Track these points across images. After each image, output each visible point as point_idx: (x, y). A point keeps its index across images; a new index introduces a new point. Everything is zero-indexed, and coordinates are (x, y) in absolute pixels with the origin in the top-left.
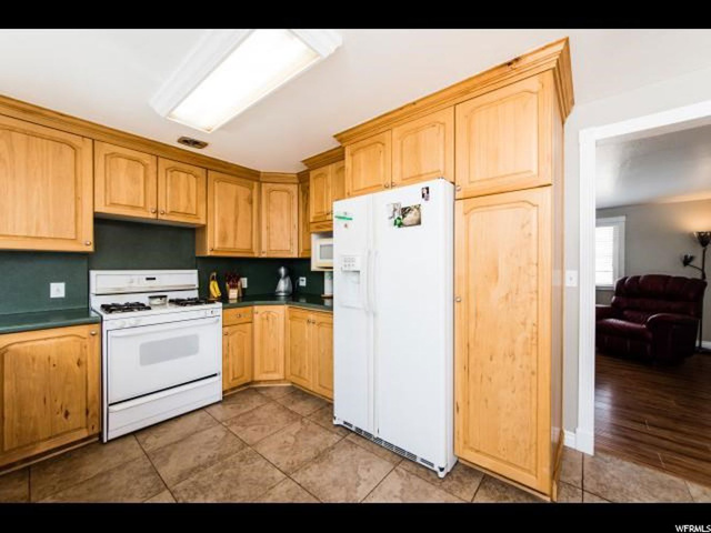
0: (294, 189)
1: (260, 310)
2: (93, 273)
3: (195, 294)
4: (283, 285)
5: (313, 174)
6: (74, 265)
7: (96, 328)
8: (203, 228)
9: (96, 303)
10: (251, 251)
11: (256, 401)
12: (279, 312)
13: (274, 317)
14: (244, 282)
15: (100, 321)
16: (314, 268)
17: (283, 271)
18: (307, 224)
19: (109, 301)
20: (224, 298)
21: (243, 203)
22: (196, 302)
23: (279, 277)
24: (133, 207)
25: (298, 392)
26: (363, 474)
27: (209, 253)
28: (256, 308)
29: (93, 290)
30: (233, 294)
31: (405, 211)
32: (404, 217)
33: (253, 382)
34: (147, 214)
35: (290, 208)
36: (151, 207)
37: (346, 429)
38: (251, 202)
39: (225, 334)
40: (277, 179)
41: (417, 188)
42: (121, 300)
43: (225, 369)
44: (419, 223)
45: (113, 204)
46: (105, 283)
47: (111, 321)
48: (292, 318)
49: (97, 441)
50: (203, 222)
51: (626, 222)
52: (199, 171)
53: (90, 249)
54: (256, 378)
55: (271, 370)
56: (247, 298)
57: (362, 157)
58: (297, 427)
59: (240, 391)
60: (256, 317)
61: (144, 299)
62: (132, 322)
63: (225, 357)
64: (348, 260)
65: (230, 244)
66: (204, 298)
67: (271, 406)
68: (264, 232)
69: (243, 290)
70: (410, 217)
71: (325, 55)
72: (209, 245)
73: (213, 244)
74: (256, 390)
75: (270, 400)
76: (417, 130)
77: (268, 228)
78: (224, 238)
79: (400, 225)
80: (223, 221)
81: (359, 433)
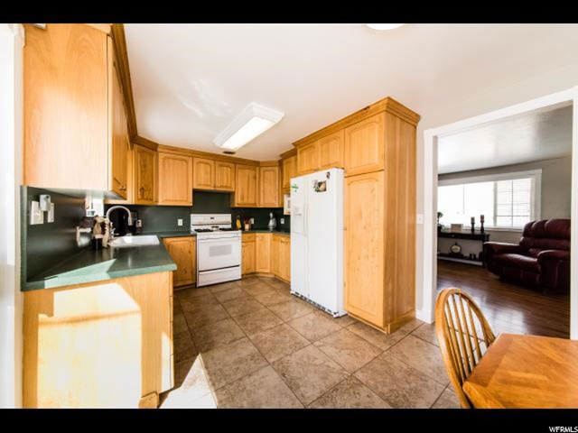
0: (277, 169)
1: (259, 235)
2: (192, 215)
3: (230, 226)
4: (272, 223)
5: (284, 162)
6: (185, 212)
7: (194, 238)
8: (233, 193)
9: (193, 228)
10: (255, 204)
11: (256, 281)
12: (268, 236)
13: (266, 239)
14: (252, 221)
15: (196, 235)
16: (285, 213)
17: (271, 215)
18: (282, 189)
19: (197, 228)
20: (243, 229)
21: (252, 180)
22: (230, 230)
23: (269, 219)
24: (207, 185)
25: (277, 280)
26: (298, 311)
27: (236, 206)
28: (257, 234)
29: (192, 222)
30: (247, 227)
31: (320, 184)
32: (320, 187)
33: (255, 273)
34: (211, 188)
35: (275, 181)
36: (213, 185)
37: (296, 296)
38: (255, 178)
39: (243, 246)
40: (268, 164)
41: (325, 172)
42: (202, 228)
43: (243, 263)
44: (325, 190)
45: (200, 185)
46: (196, 219)
47: (200, 236)
48: (274, 240)
49: (194, 286)
50: (233, 190)
51: (542, 174)
52: (232, 165)
53: (191, 205)
54: (257, 271)
55: (264, 267)
56: (253, 229)
57: (305, 154)
58: (273, 292)
59: (250, 276)
60: (257, 239)
61: (209, 227)
62: (206, 237)
63: (243, 257)
64: (296, 209)
65: (245, 201)
66: (234, 228)
67: (263, 284)
68: (262, 193)
69: (252, 225)
70: (322, 187)
71: (277, 122)
72: (236, 202)
73: (238, 201)
74: (257, 277)
75: (263, 281)
76: (328, 141)
77: (264, 191)
78: (242, 199)
79: (318, 191)
80: (242, 189)
81: (301, 298)
